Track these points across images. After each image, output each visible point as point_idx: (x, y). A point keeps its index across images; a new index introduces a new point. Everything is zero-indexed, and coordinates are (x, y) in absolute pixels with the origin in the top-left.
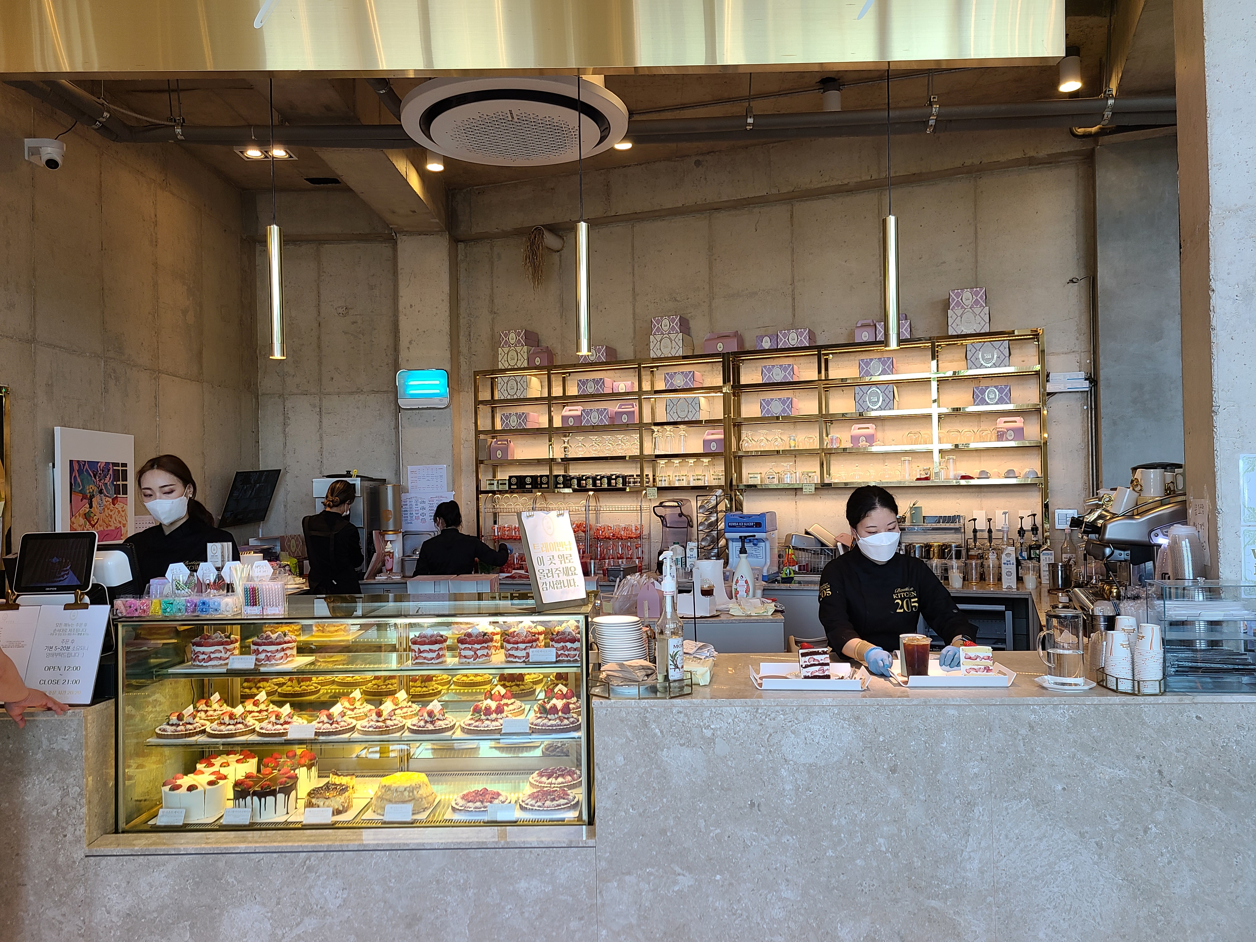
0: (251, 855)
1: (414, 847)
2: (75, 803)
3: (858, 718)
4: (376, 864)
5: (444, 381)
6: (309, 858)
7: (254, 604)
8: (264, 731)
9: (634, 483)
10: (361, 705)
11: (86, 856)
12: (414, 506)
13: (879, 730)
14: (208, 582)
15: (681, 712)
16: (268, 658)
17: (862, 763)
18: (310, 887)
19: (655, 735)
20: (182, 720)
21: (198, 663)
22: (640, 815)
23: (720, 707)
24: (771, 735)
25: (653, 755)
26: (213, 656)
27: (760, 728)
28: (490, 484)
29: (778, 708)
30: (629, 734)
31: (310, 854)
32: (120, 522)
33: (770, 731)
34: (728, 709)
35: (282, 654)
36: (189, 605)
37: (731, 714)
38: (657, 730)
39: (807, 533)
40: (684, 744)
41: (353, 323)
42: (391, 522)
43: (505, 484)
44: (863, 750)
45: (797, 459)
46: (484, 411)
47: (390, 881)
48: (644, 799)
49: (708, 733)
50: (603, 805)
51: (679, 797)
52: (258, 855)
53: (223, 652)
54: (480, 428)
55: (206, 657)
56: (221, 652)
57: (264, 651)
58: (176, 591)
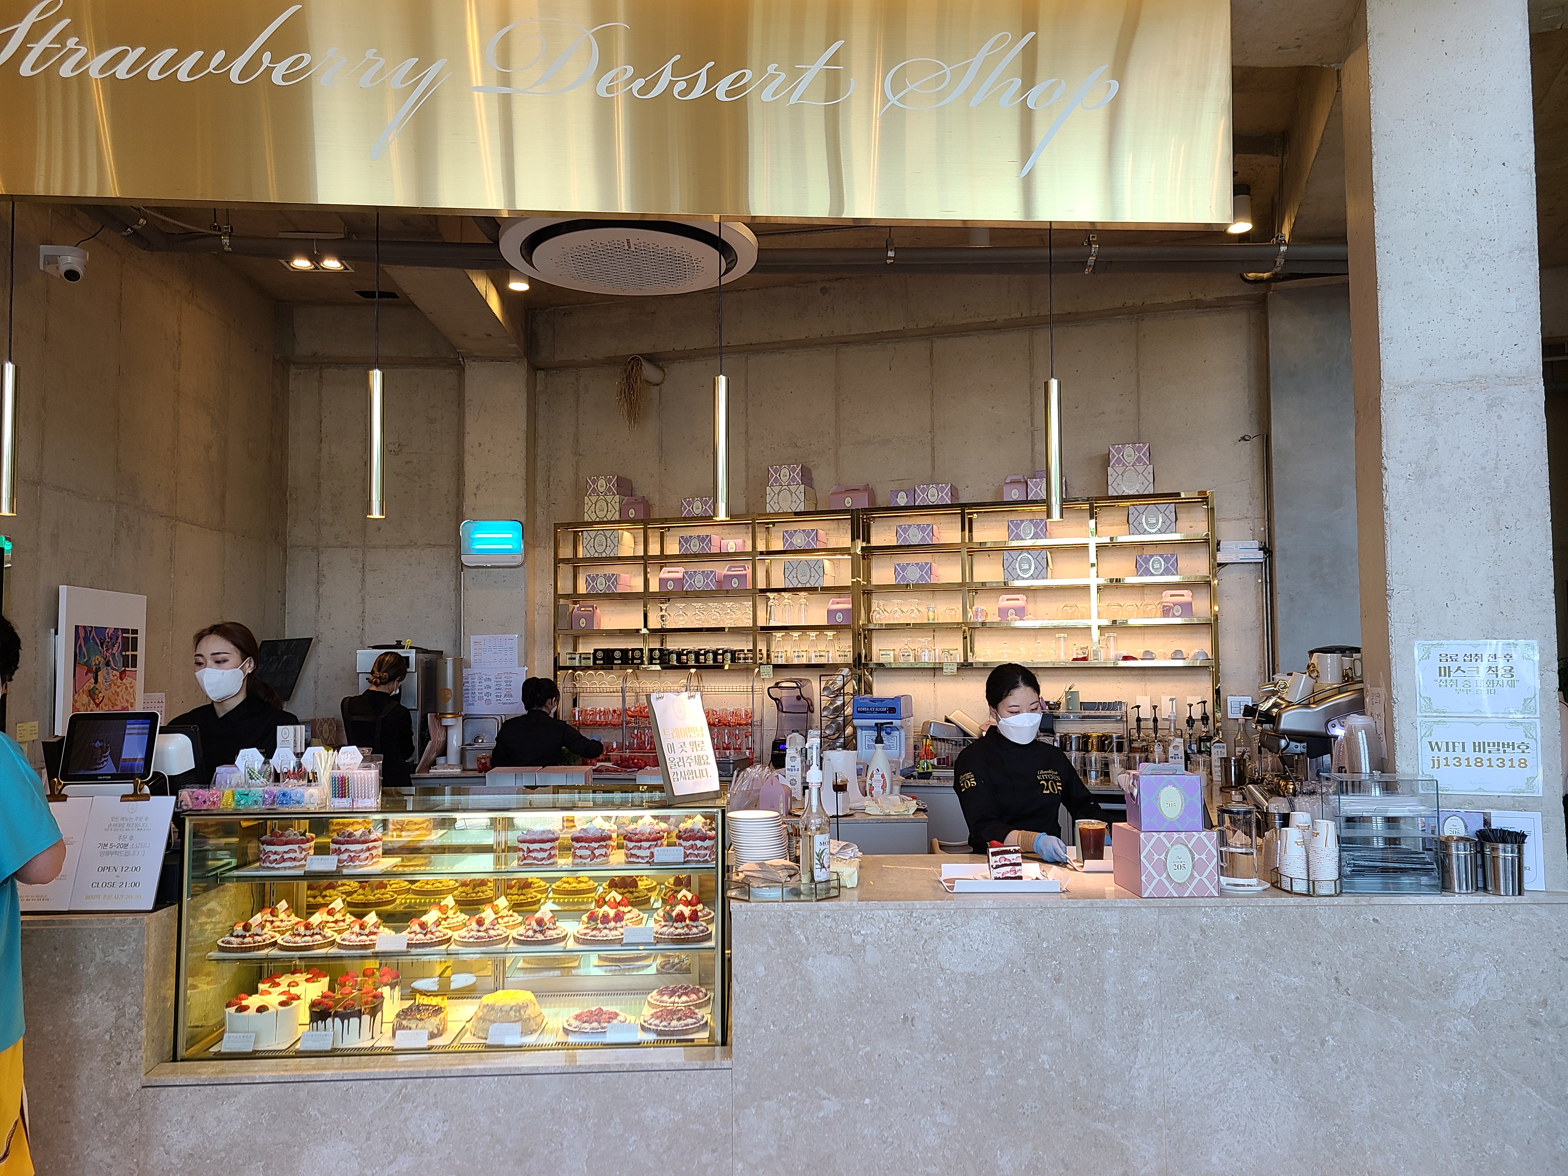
0: (338, 1083)
1: (526, 1072)
2: (132, 1025)
3: (1020, 921)
4: (482, 1092)
5: (518, 534)
6: (405, 1086)
7: (343, 796)
8: (347, 943)
9: (745, 659)
10: (454, 913)
11: (143, 1087)
12: (477, 684)
13: (1042, 936)
14: (285, 770)
15: (828, 917)
16: (351, 859)
17: (1024, 971)
18: (406, 1120)
19: (800, 941)
20: (248, 931)
21: (268, 864)
22: (782, 1032)
23: (871, 910)
24: (926, 941)
25: (797, 965)
26: (286, 856)
27: (914, 933)
28: (570, 659)
29: (934, 911)
30: (770, 941)
31: (406, 1081)
32: (127, 701)
33: (926, 936)
34: (880, 912)
35: (367, 854)
36: (266, 796)
37: (883, 919)
38: (802, 937)
39: (947, 720)
40: (831, 952)
41: (407, 462)
42: (450, 703)
43: (589, 658)
44: (1026, 957)
45: (936, 634)
46: (566, 571)
47: (499, 1111)
48: (787, 1014)
49: (858, 939)
50: (741, 1020)
51: (825, 1011)
52: (346, 1083)
53: (298, 852)
54: (560, 592)
55: (278, 857)
56: (296, 852)
57: (346, 850)
58: (250, 781)
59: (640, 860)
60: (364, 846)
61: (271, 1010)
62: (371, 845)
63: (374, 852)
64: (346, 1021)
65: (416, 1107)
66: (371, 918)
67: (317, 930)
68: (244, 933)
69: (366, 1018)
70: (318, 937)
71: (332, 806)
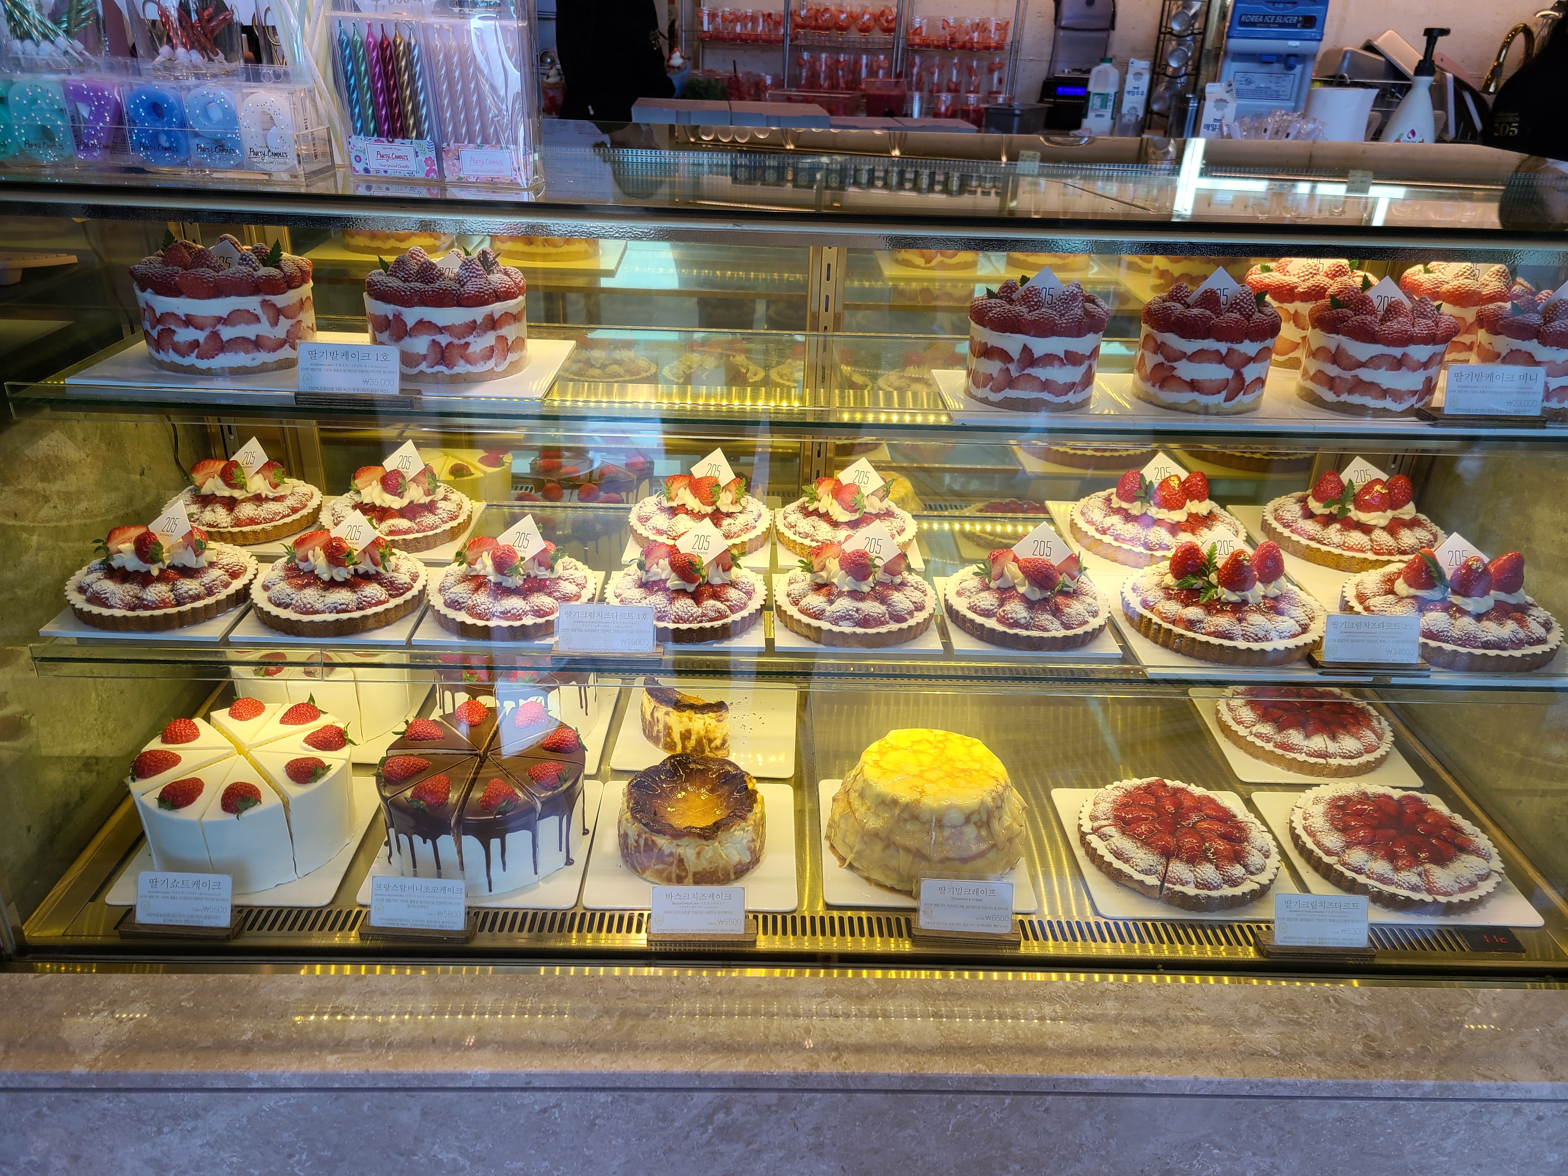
7: (394, 130)
8: (462, 617)
16: (443, 355)
20: (153, 560)
21: (172, 357)
26: (227, 333)
36: (84, 110)
53: (264, 318)
55: (201, 336)
57: (424, 326)
59: (1388, 403)
60: (478, 314)
61: (269, 799)
62: (498, 308)
63: (510, 332)
64: (495, 843)
65: (759, 1152)
66: (523, 536)
67: (365, 566)
68: (143, 567)
69: (548, 827)
70: (373, 590)
71: (359, 167)
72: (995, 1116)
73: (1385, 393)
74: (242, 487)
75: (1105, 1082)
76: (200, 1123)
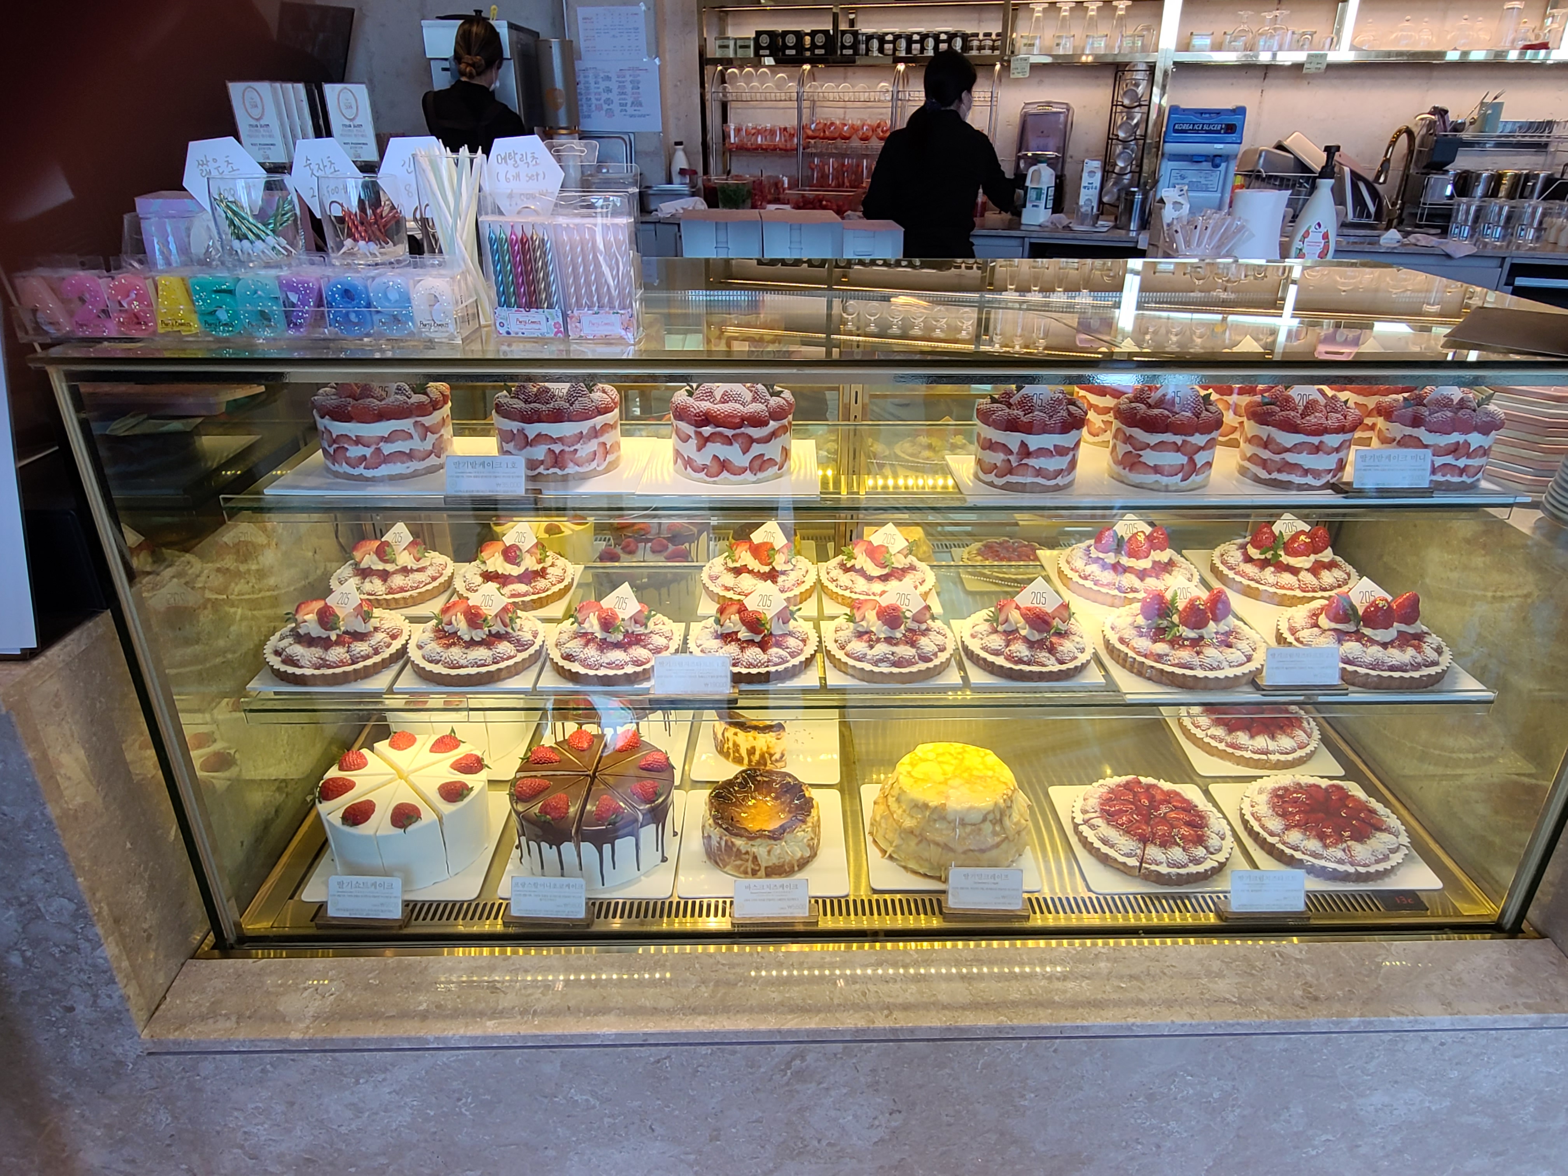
7: (532, 302)
9: (980, 48)
11: (150, 1054)
14: (337, 211)
20: (333, 629)
21: (346, 468)
26: (387, 449)
28: (720, 47)
35: (593, 445)
36: (294, 299)
39: (1280, 147)
53: (416, 436)
55: (368, 452)
56: (411, 437)
57: (540, 438)
58: (236, 244)
59: (1309, 480)
60: (585, 426)
61: (428, 816)
62: (599, 421)
63: (608, 438)
64: (607, 847)
65: (827, 1089)
66: (622, 600)
67: (497, 628)
68: (324, 634)
69: (648, 832)
70: (504, 647)
71: (503, 331)
72: (1014, 1056)
73: (1306, 472)
74: (393, 561)
75: (1101, 1027)
76: (388, 1075)
